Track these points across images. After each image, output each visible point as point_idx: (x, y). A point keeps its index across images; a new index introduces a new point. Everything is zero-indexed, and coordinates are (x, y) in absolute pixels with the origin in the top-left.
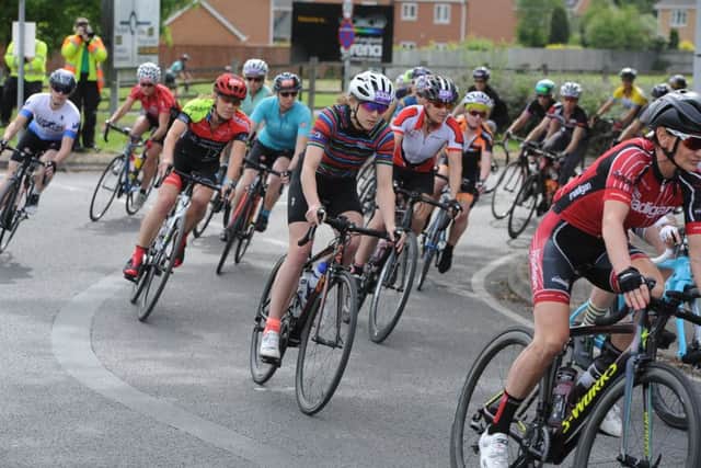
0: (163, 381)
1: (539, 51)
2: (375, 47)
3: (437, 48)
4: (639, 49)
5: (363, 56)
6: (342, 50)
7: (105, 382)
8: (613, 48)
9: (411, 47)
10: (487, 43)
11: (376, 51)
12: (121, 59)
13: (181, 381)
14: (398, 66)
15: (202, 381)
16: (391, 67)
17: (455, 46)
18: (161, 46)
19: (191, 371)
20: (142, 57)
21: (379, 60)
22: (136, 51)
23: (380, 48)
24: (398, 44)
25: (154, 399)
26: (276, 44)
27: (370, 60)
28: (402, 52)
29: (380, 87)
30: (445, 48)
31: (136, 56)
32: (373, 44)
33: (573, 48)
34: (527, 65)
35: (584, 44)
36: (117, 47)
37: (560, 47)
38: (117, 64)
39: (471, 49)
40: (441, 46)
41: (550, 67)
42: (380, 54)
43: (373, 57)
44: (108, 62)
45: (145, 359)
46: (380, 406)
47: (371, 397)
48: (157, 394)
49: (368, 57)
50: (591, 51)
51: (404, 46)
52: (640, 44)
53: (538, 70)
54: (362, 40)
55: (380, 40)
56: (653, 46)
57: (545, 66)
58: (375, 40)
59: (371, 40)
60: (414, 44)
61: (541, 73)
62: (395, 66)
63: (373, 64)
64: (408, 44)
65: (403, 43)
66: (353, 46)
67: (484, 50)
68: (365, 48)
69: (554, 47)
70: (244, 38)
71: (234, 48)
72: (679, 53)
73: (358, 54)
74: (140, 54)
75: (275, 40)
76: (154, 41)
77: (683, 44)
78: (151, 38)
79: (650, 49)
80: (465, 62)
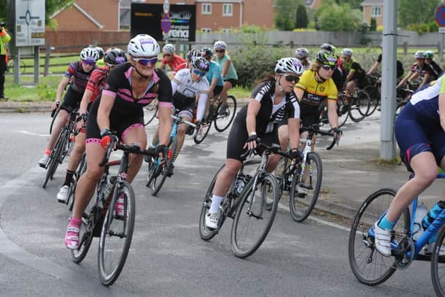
0: (47, 246)
1: (289, 32)
2: (185, 31)
3: (225, 31)
4: (352, 31)
5: (177, 37)
6: (164, 33)
8: (336, 31)
9: (208, 31)
10: (256, 28)
11: (185, 34)
12: (20, 41)
16: (195, 44)
17: (236, 31)
18: (46, 32)
20: (34, 39)
21: (187, 40)
22: (30, 36)
23: (187, 32)
24: (200, 29)
25: (40, 258)
26: (122, 30)
27: (182, 39)
29: (89, 55)
30: (230, 31)
31: (30, 39)
32: (183, 30)
33: (311, 31)
34: (281, 42)
35: (317, 28)
36: (17, 33)
37: (302, 30)
38: (18, 44)
39: (246, 32)
40: (227, 30)
41: (294, 43)
42: (187, 36)
45: (34, 233)
48: (42, 255)
49: (180, 38)
50: (322, 33)
51: (204, 31)
52: (353, 28)
53: (288, 45)
54: (176, 27)
55: (188, 27)
56: (361, 29)
57: (292, 42)
58: (184, 27)
59: (182, 27)
60: (210, 29)
61: (289, 47)
62: (197, 43)
63: (183, 42)
64: (206, 29)
65: (203, 29)
66: (170, 31)
67: (254, 32)
68: (178, 32)
69: (298, 30)
70: (101, 27)
71: (95, 32)
72: (377, 33)
73: (173, 36)
74: (32, 37)
75: (121, 27)
76: (42, 29)
77: (379, 28)
78: (40, 27)
79: (359, 31)
80: (242, 40)
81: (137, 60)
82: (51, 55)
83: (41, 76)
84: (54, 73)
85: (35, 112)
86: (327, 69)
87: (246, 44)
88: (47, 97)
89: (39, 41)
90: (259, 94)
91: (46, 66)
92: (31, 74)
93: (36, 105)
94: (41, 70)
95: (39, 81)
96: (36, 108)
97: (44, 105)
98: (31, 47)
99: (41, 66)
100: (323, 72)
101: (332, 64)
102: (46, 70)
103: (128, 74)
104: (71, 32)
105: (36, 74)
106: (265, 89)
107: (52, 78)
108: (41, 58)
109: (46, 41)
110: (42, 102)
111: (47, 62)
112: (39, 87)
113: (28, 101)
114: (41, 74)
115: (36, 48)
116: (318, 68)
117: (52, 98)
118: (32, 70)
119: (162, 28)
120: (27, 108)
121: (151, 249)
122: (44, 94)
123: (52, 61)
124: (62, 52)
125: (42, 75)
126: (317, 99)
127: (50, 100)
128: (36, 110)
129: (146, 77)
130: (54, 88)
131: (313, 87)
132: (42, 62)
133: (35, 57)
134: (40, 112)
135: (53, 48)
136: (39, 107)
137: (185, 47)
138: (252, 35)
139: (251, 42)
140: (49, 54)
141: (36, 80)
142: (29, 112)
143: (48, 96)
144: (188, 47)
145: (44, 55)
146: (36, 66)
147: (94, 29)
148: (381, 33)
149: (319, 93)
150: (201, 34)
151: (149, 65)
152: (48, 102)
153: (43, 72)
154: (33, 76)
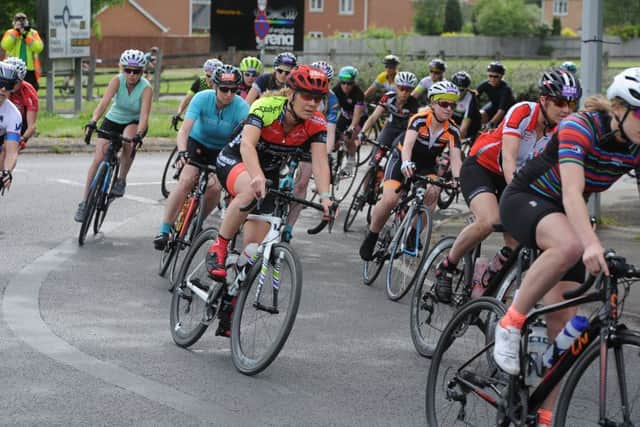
0: (108, 345)
1: (435, 39)
2: (288, 36)
3: (343, 36)
4: (526, 36)
5: (276, 45)
7: (56, 347)
8: (502, 35)
9: (319, 36)
10: (388, 32)
11: (289, 40)
12: (56, 50)
13: (123, 344)
14: (308, 54)
15: (145, 345)
16: (302, 55)
17: (358, 36)
18: (92, 37)
19: (133, 336)
20: (75, 48)
21: (292, 48)
22: (69, 42)
23: (292, 37)
24: (308, 33)
26: (195, 35)
27: (283, 47)
28: (311, 41)
30: (349, 36)
31: (69, 47)
32: (285, 34)
33: (466, 35)
34: (424, 52)
35: (476, 32)
36: (51, 39)
37: (455, 34)
38: (52, 55)
39: (372, 37)
40: (346, 35)
42: (292, 43)
43: (286, 46)
44: (44, 53)
45: (90, 326)
46: (308, 365)
47: (299, 357)
48: (103, 357)
49: (281, 45)
50: (482, 38)
51: (312, 35)
54: (276, 31)
55: (292, 31)
56: (539, 33)
57: (443, 52)
58: (287, 31)
59: (284, 30)
60: (321, 33)
64: (316, 34)
66: (268, 36)
68: (278, 38)
69: (449, 35)
70: (166, 30)
71: (156, 39)
72: (561, 39)
73: (272, 43)
74: (72, 45)
75: (194, 31)
76: (86, 34)
77: (564, 32)
78: (83, 31)
79: (536, 35)
80: (372, 49)
82: (98, 70)
83: (83, 101)
85: (78, 152)
87: (378, 55)
89: (81, 51)
91: (90, 86)
93: (80, 141)
94: (84, 92)
95: (82, 108)
96: (79, 146)
98: (70, 59)
102: (90, 92)
104: (121, 38)
105: (78, 97)
109: (91, 50)
112: (81, 117)
113: (68, 136)
114: (84, 97)
119: (256, 32)
120: (66, 147)
123: (97, 80)
124: (110, 66)
128: (79, 149)
134: (85, 151)
138: (382, 41)
141: (78, 106)
142: (69, 152)
147: (154, 34)
148: (567, 38)
153: (86, 95)
154: (71, 101)
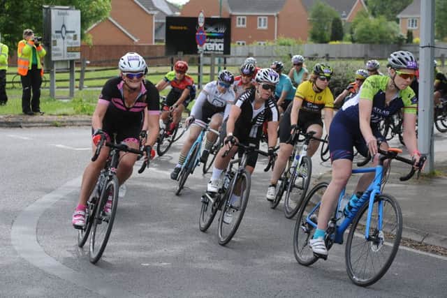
1: (324, 45)
2: (220, 44)
3: (260, 44)
4: (388, 43)
5: (212, 51)
6: (198, 46)
7: (45, 262)
8: (372, 43)
9: (243, 44)
10: (291, 41)
11: (220, 47)
12: (56, 55)
14: (234, 57)
16: (229, 57)
17: (270, 44)
18: (81, 46)
20: (70, 53)
21: (222, 53)
22: (66, 50)
23: (222, 45)
24: (234, 42)
26: (157, 44)
27: (217, 53)
28: (237, 47)
30: (264, 44)
31: (66, 53)
32: (218, 43)
33: (346, 43)
34: (316, 55)
35: (353, 41)
36: (53, 47)
37: (338, 42)
38: (54, 58)
39: (281, 45)
40: (262, 43)
41: (330, 56)
42: (222, 49)
43: (218, 51)
44: (48, 57)
49: (215, 51)
50: (358, 45)
51: (239, 44)
52: (388, 40)
53: (323, 58)
54: (211, 40)
55: (222, 40)
56: (396, 41)
57: (327, 55)
58: (219, 40)
59: (216, 40)
60: (245, 42)
61: (324, 59)
62: (232, 57)
63: (217, 56)
64: (241, 42)
65: (237, 42)
66: (205, 44)
67: (289, 45)
68: (212, 45)
69: (334, 43)
70: (136, 41)
71: (130, 46)
72: (413, 46)
73: (208, 49)
74: (68, 51)
75: (156, 41)
76: (77, 43)
77: (415, 40)
78: (76, 41)
79: (395, 43)
80: (277, 53)
81: (125, 74)
82: (87, 69)
83: (76, 90)
84: (90, 87)
85: (70, 125)
86: (323, 79)
87: (281, 57)
88: (82, 111)
89: (74, 55)
90: (239, 100)
91: (81, 80)
92: (67, 87)
93: (72, 118)
94: (77, 84)
95: (75, 95)
96: (72, 122)
97: (80, 119)
98: (66, 61)
99: (77, 80)
100: (319, 83)
101: (328, 75)
102: (81, 84)
103: (120, 86)
104: (105, 46)
105: (72, 87)
106: (245, 96)
107: (88, 91)
108: (77, 71)
109: (81, 55)
110: (78, 116)
111: (82, 76)
112: (74, 101)
113: (64, 115)
114: (77, 87)
115: (72, 62)
116: (315, 79)
117: (87, 112)
118: (67, 84)
119: (197, 42)
120: (63, 122)
121: (187, 264)
122: (79, 108)
123: (87, 75)
124: (97, 66)
125: (78, 89)
126: (316, 107)
127: (85, 114)
128: (72, 124)
129: (134, 89)
130: (89, 102)
131: (312, 96)
132: (77, 76)
133: (71, 71)
134: (75, 125)
135: (88, 62)
136: (76, 121)
137: (219, 61)
138: (287, 47)
139: (286, 55)
140: (84, 68)
141: (72, 94)
142: (64, 126)
143: (84, 110)
144: (223, 60)
145: (79, 69)
146: (72, 80)
147: (129, 43)
148: (417, 45)
149: (317, 101)
150: (235, 47)
151: (135, 78)
152: (83, 116)
153: (78, 86)
154: (68, 90)
